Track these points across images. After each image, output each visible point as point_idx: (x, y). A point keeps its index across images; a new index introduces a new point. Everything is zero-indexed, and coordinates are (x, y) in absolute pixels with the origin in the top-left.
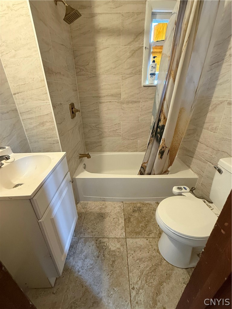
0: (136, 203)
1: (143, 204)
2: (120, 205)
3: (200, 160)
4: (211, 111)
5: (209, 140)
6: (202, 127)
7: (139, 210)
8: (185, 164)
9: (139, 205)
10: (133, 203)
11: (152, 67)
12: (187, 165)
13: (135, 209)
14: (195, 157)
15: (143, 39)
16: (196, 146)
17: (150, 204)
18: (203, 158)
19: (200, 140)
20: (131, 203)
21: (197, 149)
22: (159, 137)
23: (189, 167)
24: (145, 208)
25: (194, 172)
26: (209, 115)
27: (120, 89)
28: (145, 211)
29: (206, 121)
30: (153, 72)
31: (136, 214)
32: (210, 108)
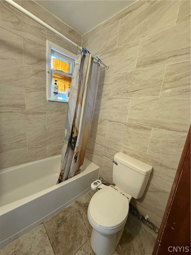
0: (57, 215)
1: (65, 211)
2: (40, 229)
3: (98, 155)
4: (99, 124)
5: (102, 142)
6: (96, 133)
7: (64, 220)
8: (88, 159)
9: (61, 215)
10: (55, 216)
11: (55, 87)
12: (89, 160)
13: (58, 222)
14: (94, 153)
15: (46, 65)
16: (94, 146)
17: (70, 208)
18: (100, 153)
19: (96, 142)
20: (53, 218)
21: (95, 148)
22: (74, 145)
23: (92, 161)
24: (68, 215)
25: (96, 164)
26: (98, 125)
27: (25, 101)
28: (69, 219)
29: (97, 130)
30: (56, 91)
31: (62, 228)
32: (99, 121)
